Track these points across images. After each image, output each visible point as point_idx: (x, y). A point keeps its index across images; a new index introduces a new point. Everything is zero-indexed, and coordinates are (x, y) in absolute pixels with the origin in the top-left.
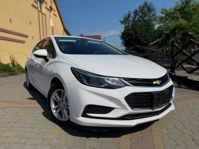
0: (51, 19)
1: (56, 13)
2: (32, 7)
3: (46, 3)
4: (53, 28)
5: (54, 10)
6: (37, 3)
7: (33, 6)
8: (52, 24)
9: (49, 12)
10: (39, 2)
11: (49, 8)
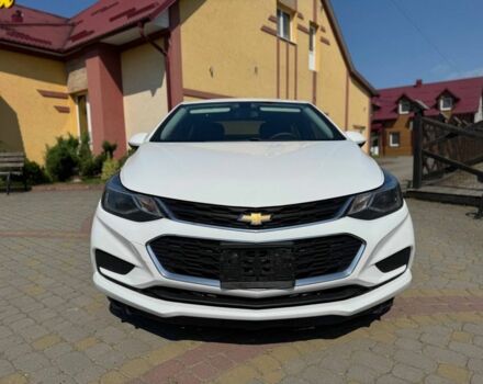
0: (314, 52)
1: (329, 35)
2: (264, 33)
3: (301, 17)
4: (315, 73)
5: (323, 30)
6: (277, 22)
7: (265, 29)
8: (313, 66)
9: (307, 36)
10: (282, 19)
11: (308, 27)
